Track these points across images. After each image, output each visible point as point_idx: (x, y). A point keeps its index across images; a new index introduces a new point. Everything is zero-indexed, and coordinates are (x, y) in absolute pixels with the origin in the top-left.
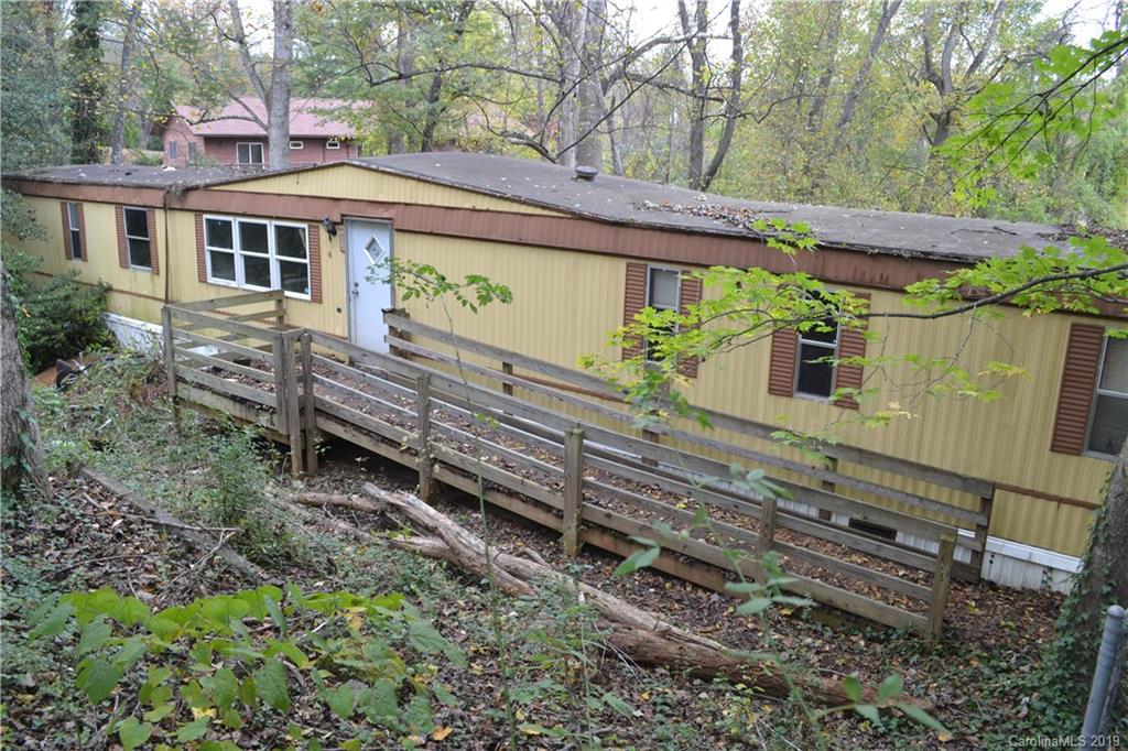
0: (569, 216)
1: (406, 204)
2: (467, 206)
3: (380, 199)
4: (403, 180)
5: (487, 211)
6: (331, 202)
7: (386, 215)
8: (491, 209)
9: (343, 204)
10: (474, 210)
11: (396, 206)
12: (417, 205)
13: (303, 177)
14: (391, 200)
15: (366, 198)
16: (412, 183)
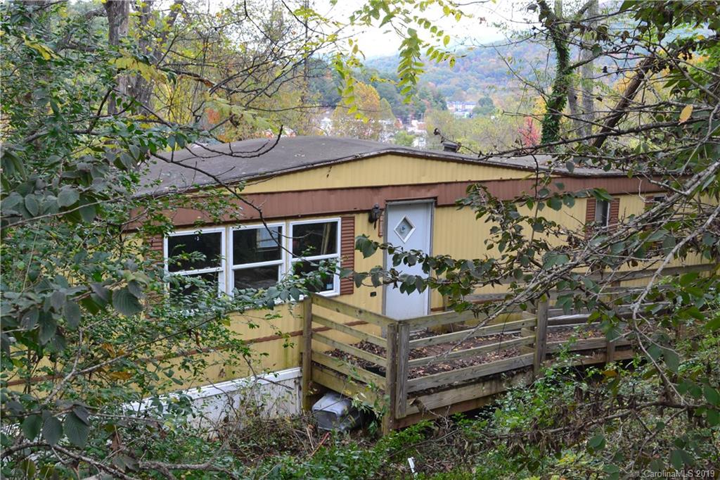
0: (559, 176)
1: (446, 183)
2: (495, 178)
3: (423, 181)
4: (445, 163)
5: (511, 180)
6: (370, 191)
7: (429, 195)
8: (513, 178)
9: (384, 191)
10: (501, 181)
11: (438, 186)
12: (456, 182)
13: (335, 170)
14: (434, 181)
15: (410, 183)
16: (454, 165)
